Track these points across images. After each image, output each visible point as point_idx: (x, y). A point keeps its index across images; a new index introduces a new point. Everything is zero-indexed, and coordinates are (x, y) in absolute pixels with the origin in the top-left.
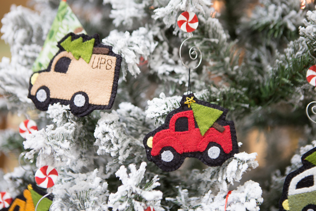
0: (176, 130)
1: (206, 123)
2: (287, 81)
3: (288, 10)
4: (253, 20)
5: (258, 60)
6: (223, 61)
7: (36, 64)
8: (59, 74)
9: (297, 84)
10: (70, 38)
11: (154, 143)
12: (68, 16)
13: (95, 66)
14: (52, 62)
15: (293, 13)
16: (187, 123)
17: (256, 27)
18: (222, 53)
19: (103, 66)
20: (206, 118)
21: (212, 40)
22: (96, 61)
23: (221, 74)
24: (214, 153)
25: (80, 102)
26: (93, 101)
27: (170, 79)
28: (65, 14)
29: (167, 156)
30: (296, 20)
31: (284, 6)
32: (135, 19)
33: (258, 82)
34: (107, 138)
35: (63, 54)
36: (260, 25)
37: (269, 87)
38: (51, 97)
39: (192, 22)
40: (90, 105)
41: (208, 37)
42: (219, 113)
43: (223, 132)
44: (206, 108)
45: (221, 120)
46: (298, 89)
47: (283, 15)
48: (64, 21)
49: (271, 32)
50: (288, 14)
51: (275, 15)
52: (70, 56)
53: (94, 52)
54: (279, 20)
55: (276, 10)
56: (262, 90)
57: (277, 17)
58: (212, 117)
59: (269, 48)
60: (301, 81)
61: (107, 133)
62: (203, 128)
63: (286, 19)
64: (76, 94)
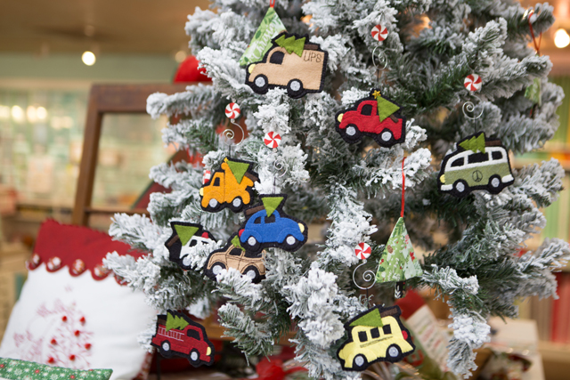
0: (362, 113)
1: (385, 113)
2: (449, 86)
3: (451, 32)
4: (422, 38)
5: (423, 72)
6: (397, 68)
7: (242, 58)
8: (274, 65)
9: (456, 90)
10: (284, 36)
11: (343, 118)
12: (274, 21)
13: (307, 59)
14: (267, 55)
15: (455, 35)
16: (371, 110)
17: (424, 44)
18: (397, 62)
19: (314, 60)
20: (386, 109)
21: (393, 50)
22: (307, 55)
23: (395, 79)
24: (386, 136)
25: (295, 87)
26: (306, 86)
27: (355, 78)
28: (272, 18)
29: (351, 131)
30: (457, 40)
31: (448, 28)
32: (330, 27)
33: (422, 90)
34: (315, 110)
35: (276, 49)
36: (428, 42)
37: (434, 92)
38: (270, 83)
39: (383, 33)
40: (304, 89)
41: (389, 47)
42: (396, 108)
43: (396, 122)
44: (388, 102)
45: (397, 113)
46: (456, 94)
47: (446, 36)
48: (271, 24)
49: (436, 49)
50: (451, 35)
51: (440, 35)
52: (284, 50)
53: (305, 48)
54: (444, 40)
55: (441, 31)
56: (427, 95)
57: (442, 36)
58: (391, 110)
59: (433, 62)
60: (459, 87)
61: (315, 106)
62: (383, 116)
63: (449, 39)
64: (291, 81)
